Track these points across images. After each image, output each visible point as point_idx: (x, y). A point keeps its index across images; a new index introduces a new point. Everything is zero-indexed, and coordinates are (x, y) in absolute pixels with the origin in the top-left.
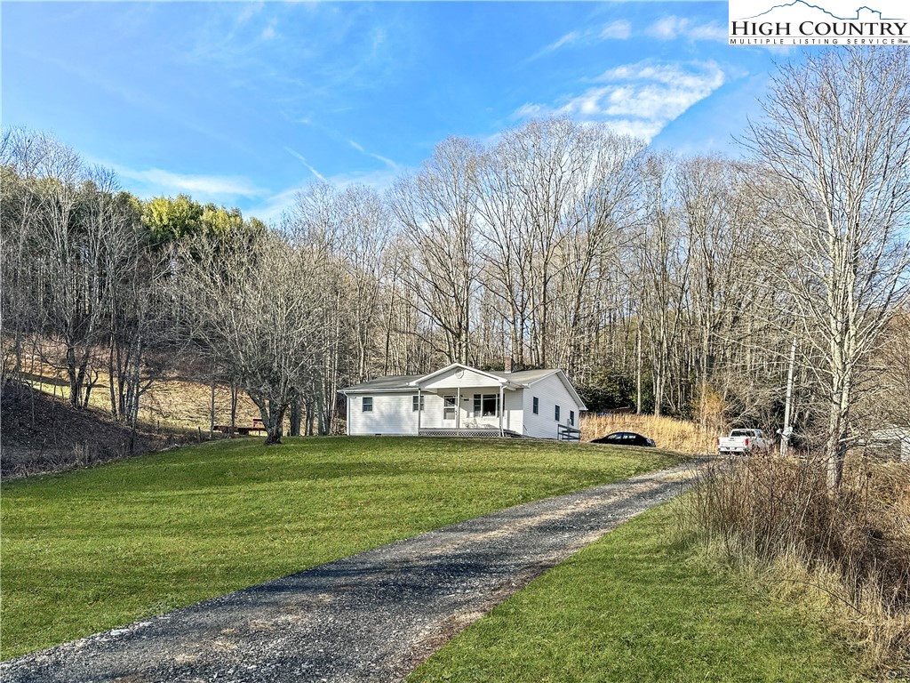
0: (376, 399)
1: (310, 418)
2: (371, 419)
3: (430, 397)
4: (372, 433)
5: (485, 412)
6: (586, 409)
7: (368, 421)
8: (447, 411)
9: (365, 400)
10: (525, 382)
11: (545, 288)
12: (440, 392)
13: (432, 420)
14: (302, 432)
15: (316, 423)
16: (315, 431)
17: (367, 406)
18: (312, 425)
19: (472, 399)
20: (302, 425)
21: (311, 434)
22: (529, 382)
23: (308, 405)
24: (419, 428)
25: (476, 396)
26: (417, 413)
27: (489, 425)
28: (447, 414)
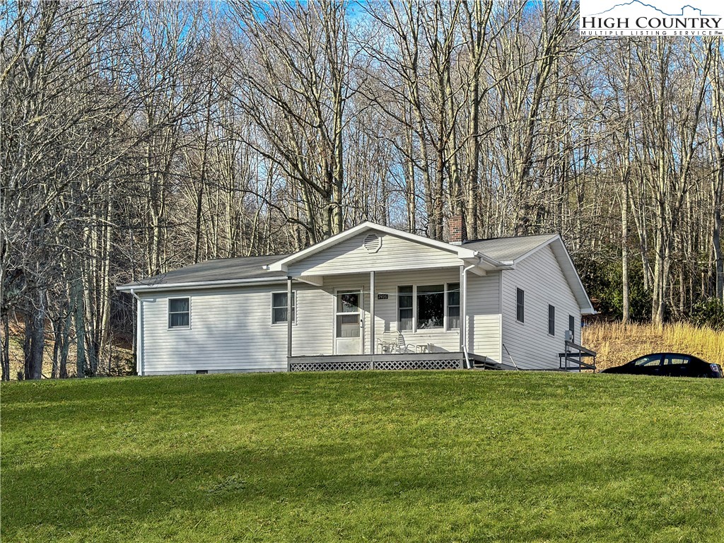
0: (195, 301)
1: (62, 345)
2: (188, 341)
3: (309, 293)
4: (190, 368)
5: (423, 320)
6: (593, 312)
7: (182, 346)
8: (341, 320)
9: (173, 304)
10: (506, 257)
11: (476, 109)
12: (328, 283)
13: (313, 338)
14: (47, 371)
15: (72, 354)
16: (72, 369)
17: (179, 317)
18: (64, 357)
19: (394, 295)
20: (47, 357)
21: (64, 374)
22: (513, 257)
23: (58, 321)
24: (290, 357)
25: (401, 289)
26: (283, 327)
27: (432, 347)
28: (344, 327)
